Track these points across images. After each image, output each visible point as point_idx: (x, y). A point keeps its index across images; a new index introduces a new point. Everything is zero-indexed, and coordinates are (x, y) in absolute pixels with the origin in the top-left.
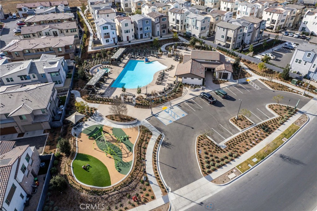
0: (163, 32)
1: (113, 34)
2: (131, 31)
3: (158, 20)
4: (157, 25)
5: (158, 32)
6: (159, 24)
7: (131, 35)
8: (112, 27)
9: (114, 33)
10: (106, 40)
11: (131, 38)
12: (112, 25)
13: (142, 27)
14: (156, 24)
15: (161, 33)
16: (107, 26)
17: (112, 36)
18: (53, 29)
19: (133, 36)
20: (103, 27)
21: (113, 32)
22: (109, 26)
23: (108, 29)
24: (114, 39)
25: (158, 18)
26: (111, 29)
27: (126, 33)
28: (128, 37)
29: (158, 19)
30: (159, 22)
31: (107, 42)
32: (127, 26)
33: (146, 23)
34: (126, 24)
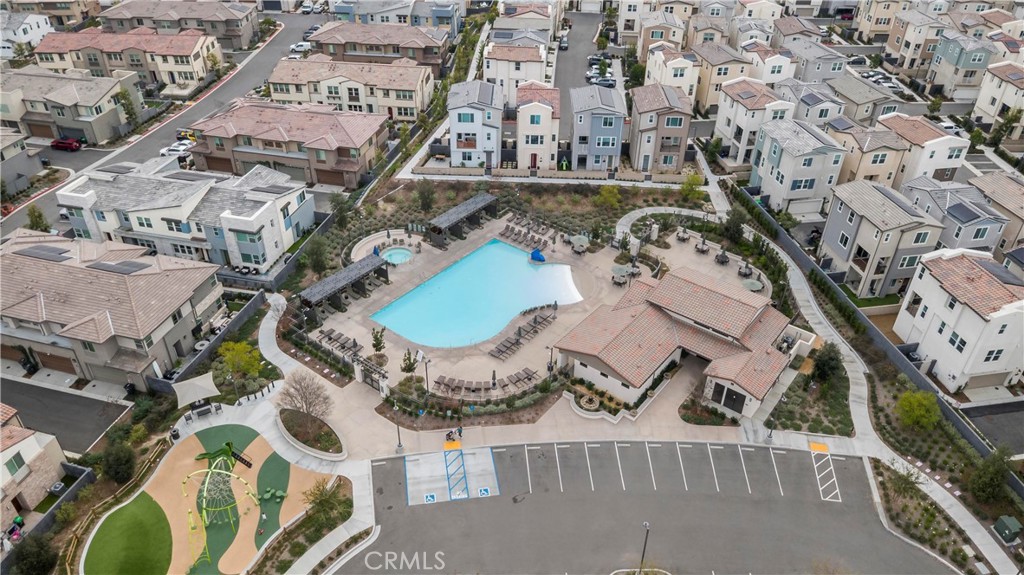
0: (665, 162)
1: (489, 139)
2: (547, 139)
3: (651, 121)
4: (645, 136)
5: (646, 157)
6: (654, 132)
7: (547, 152)
8: (489, 118)
9: (491, 137)
10: (464, 153)
11: (546, 162)
12: (489, 113)
13: (586, 133)
14: (642, 132)
15: (656, 161)
16: (472, 115)
17: (482, 144)
18: (350, 80)
19: (553, 155)
20: (459, 115)
21: (489, 134)
22: (478, 115)
23: (472, 121)
24: (489, 154)
25: (653, 114)
26: (484, 124)
27: (530, 145)
28: (534, 157)
29: (652, 117)
30: (655, 128)
31: (464, 158)
32: (538, 123)
33: (605, 124)
34: (533, 117)
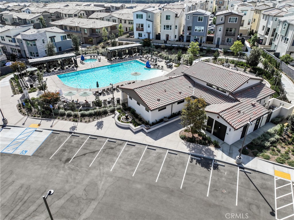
1: (149, 27)
3: (221, 20)
5: (219, 38)
7: (172, 33)
10: (139, 34)
11: (172, 38)
12: (149, 15)
15: (223, 41)
16: (142, 15)
17: (147, 30)
18: (113, 16)
19: (175, 36)
20: (137, 15)
22: (145, 15)
23: (142, 18)
24: (149, 34)
26: (147, 20)
27: (166, 30)
28: (168, 35)
30: (224, 23)
31: (139, 36)
32: (169, 19)
33: (199, 20)
34: (167, 16)
